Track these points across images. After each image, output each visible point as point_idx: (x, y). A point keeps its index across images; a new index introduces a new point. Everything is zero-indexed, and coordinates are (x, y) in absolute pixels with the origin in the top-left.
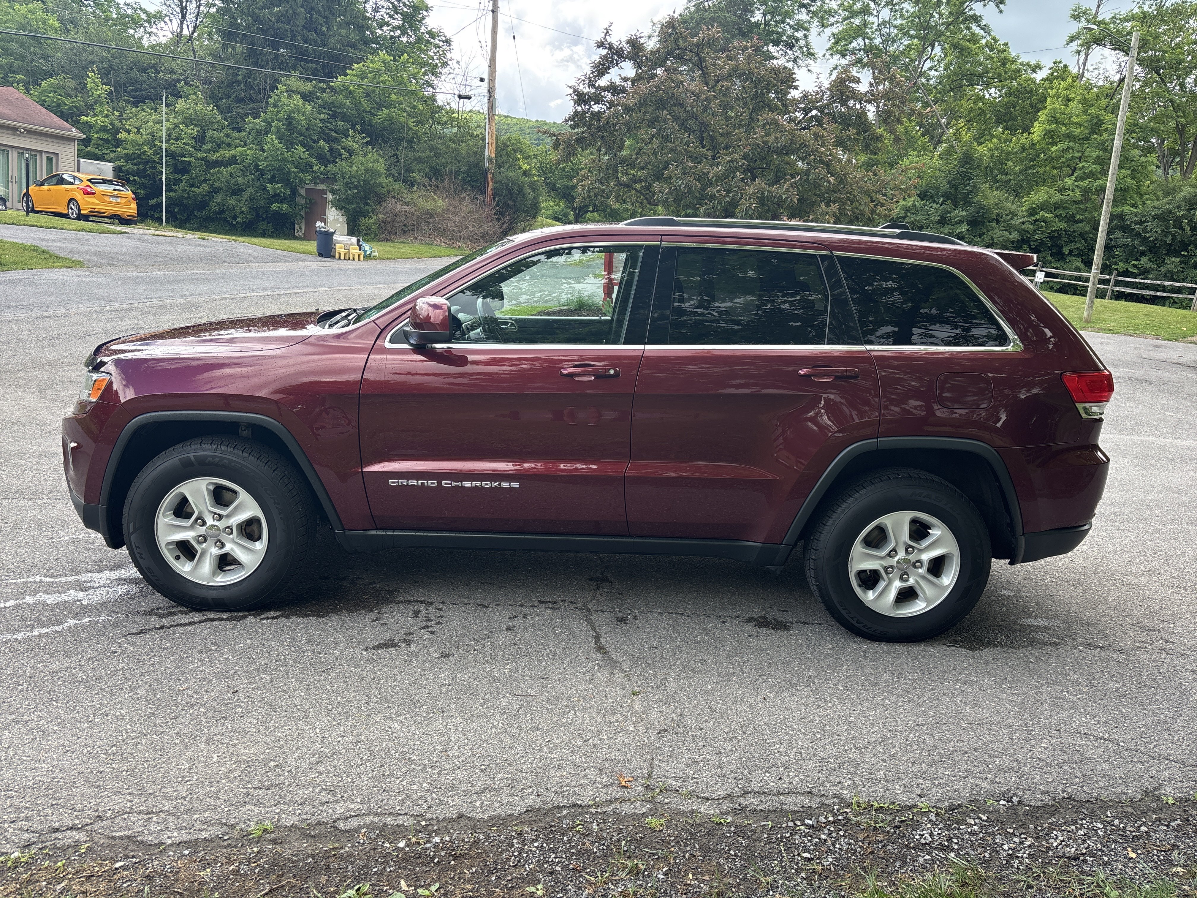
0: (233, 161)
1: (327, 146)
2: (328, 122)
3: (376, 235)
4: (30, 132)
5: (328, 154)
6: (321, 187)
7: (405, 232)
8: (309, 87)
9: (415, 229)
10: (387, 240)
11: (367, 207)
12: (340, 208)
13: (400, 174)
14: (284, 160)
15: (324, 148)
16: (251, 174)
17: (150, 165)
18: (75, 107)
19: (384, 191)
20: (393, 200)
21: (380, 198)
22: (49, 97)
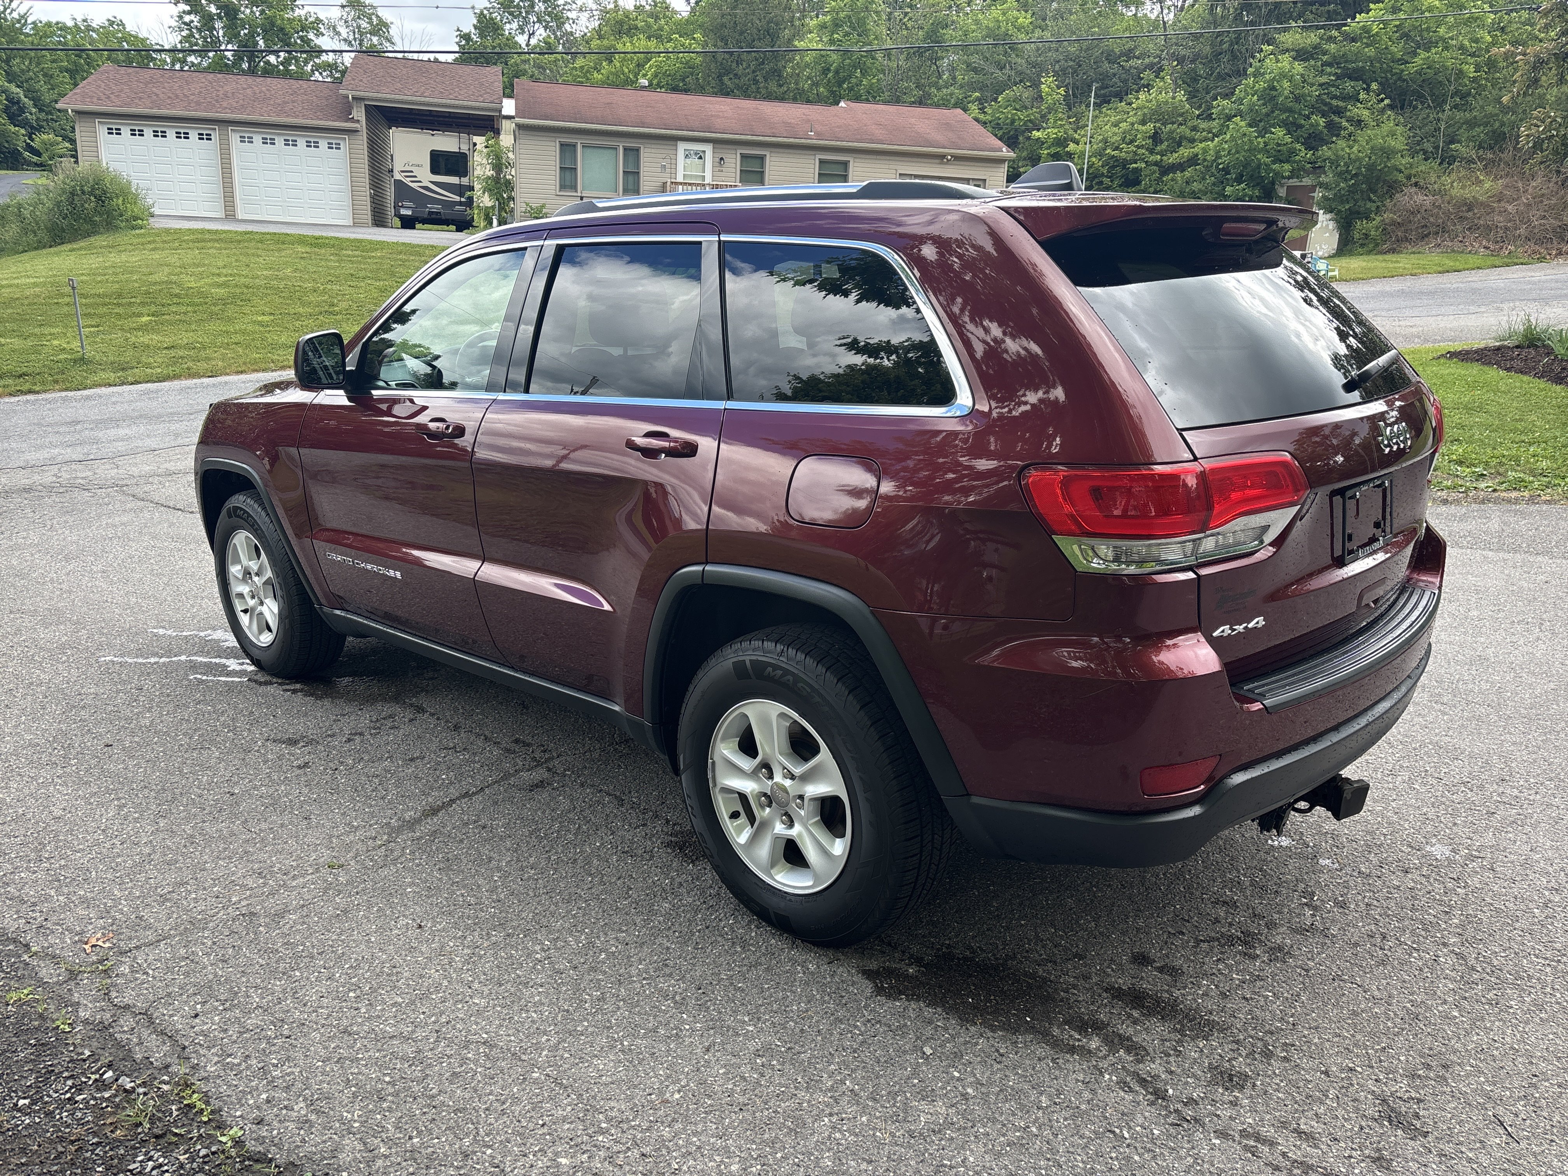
0: (1193, 161)
1: (1322, 122)
2: (1333, 86)
3: (1377, 245)
4: (957, 158)
5: (1325, 131)
6: (1307, 181)
7: (1424, 237)
8: (1313, 38)
9: (1442, 230)
10: (1393, 251)
11: (1368, 204)
12: (1329, 210)
13: (1437, 148)
14: (1252, 150)
15: (1318, 125)
16: (1213, 175)
17: (1097, 180)
18: (1030, 121)
19: (1400, 177)
20: (1414, 189)
21: (1393, 188)
22: (1004, 113)
